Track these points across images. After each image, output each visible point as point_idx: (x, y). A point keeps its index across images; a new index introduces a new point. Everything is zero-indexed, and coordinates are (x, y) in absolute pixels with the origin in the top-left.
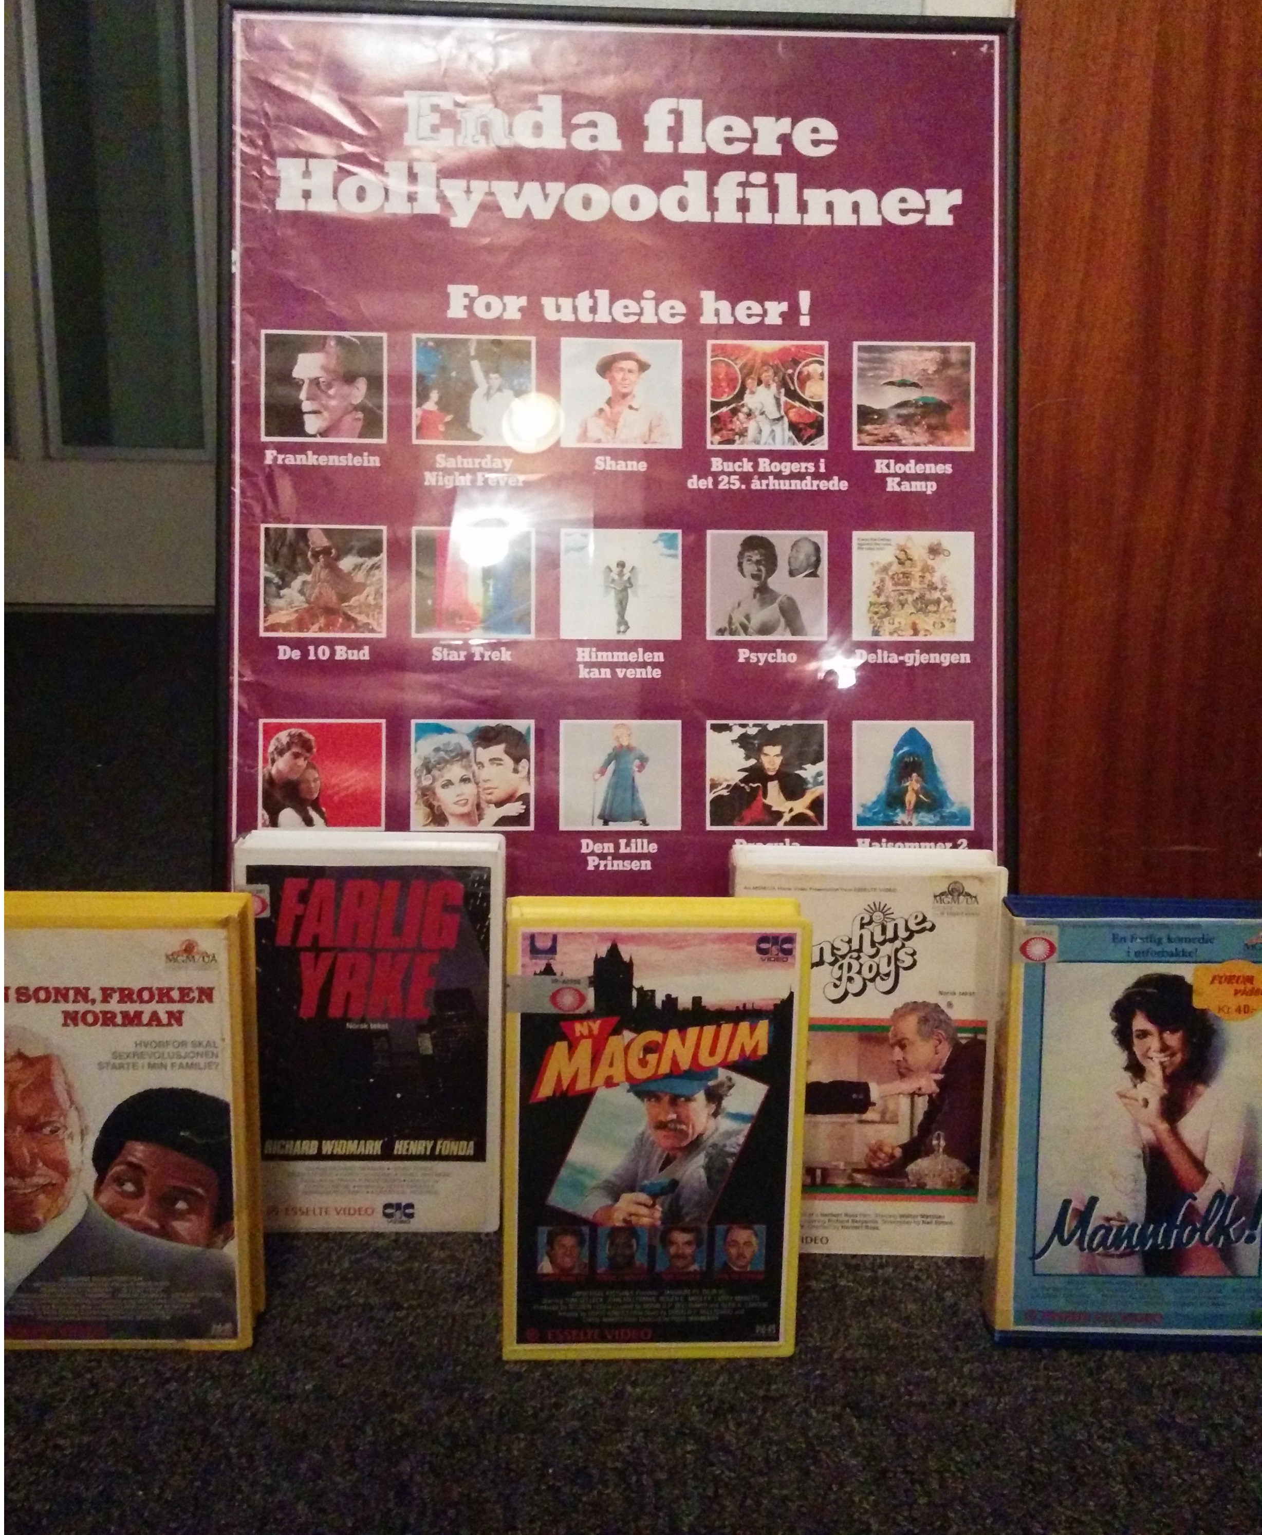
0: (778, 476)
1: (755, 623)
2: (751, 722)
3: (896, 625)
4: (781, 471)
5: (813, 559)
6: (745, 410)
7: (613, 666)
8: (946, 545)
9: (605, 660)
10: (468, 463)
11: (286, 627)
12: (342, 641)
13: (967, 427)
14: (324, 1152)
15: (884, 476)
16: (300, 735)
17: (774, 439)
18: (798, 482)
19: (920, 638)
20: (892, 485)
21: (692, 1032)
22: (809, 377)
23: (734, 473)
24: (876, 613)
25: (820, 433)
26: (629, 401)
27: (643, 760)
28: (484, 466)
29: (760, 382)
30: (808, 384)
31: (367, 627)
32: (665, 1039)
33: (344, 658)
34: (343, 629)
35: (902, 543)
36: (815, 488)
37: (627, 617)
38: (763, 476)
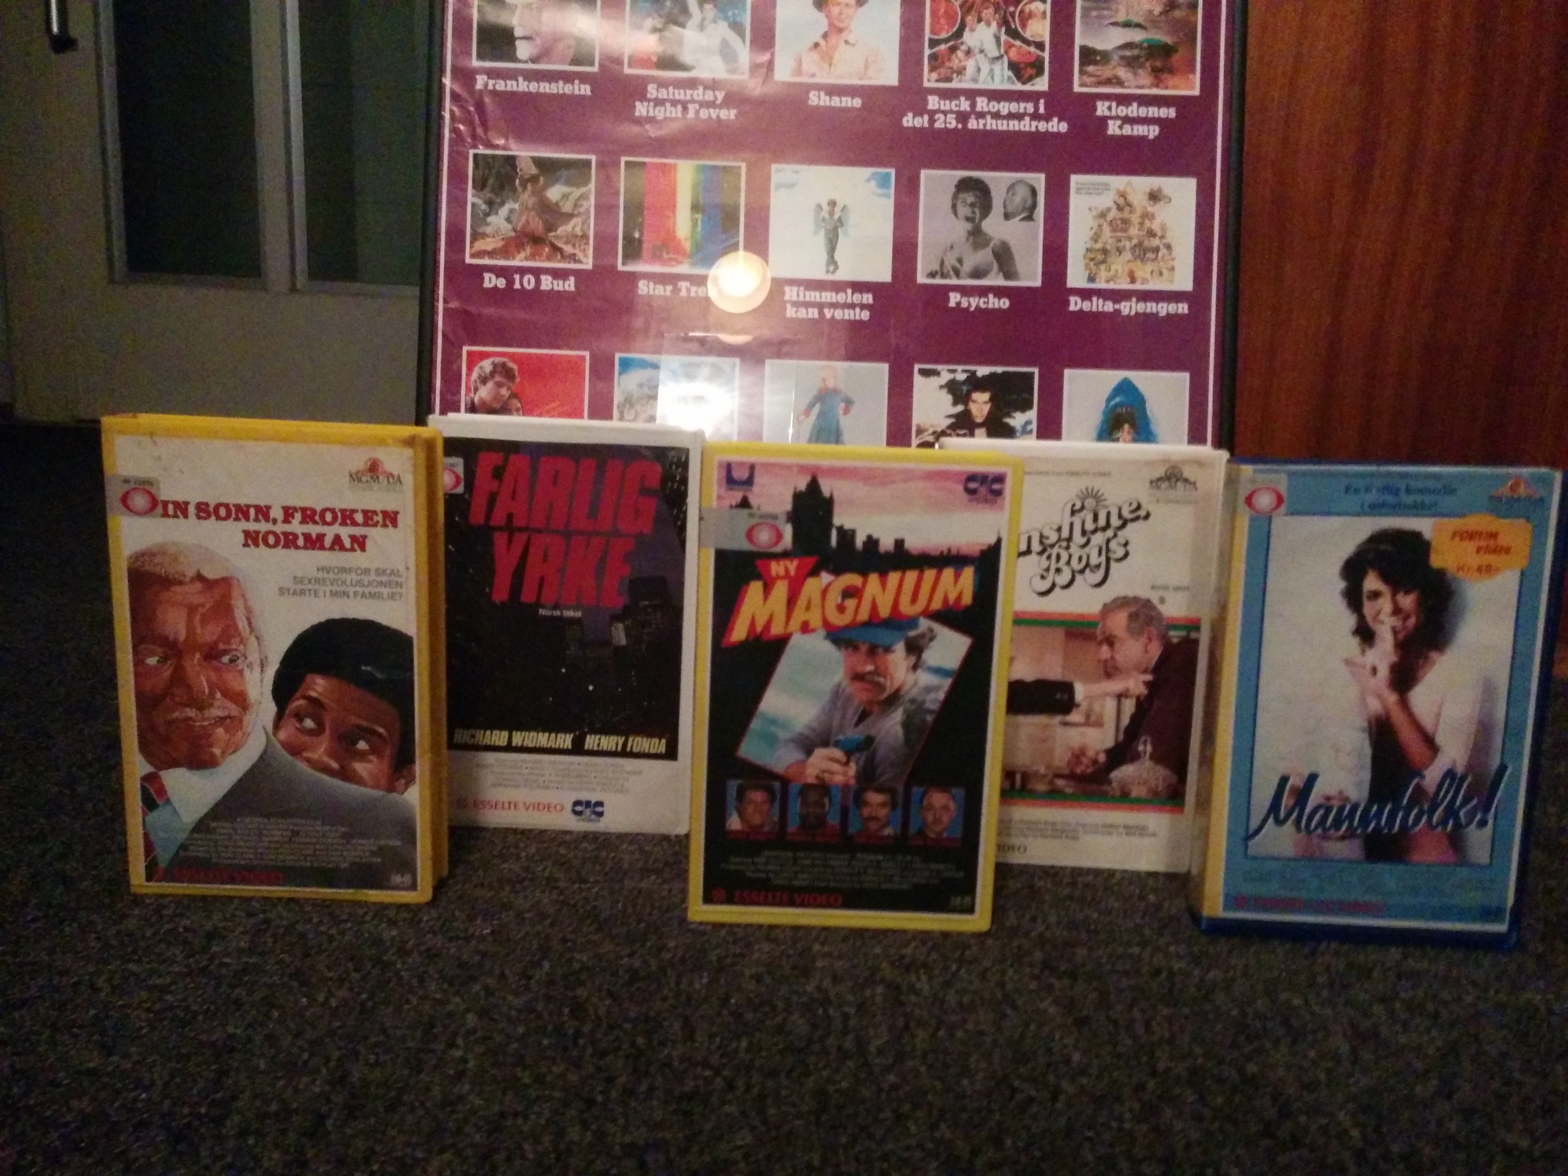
0: (997, 116)
1: (967, 267)
2: (960, 368)
3: (1112, 272)
4: (999, 111)
5: (1029, 202)
6: (964, 47)
7: (821, 306)
8: (1166, 191)
9: (813, 299)
10: (680, 94)
11: (491, 254)
12: (547, 271)
13: (1193, 71)
14: (514, 744)
15: (1104, 120)
16: (504, 365)
17: (992, 78)
18: (1016, 122)
19: (1138, 286)
20: (1113, 129)
21: (894, 577)
22: (1031, 15)
23: (951, 112)
24: (1092, 259)
25: (1040, 72)
26: (844, 35)
27: (849, 403)
28: (695, 97)
29: (980, 20)
30: (1030, 22)
31: (573, 258)
32: (864, 583)
33: (549, 288)
34: (549, 258)
35: (1122, 188)
36: (1033, 129)
37: (837, 256)
38: (981, 115)
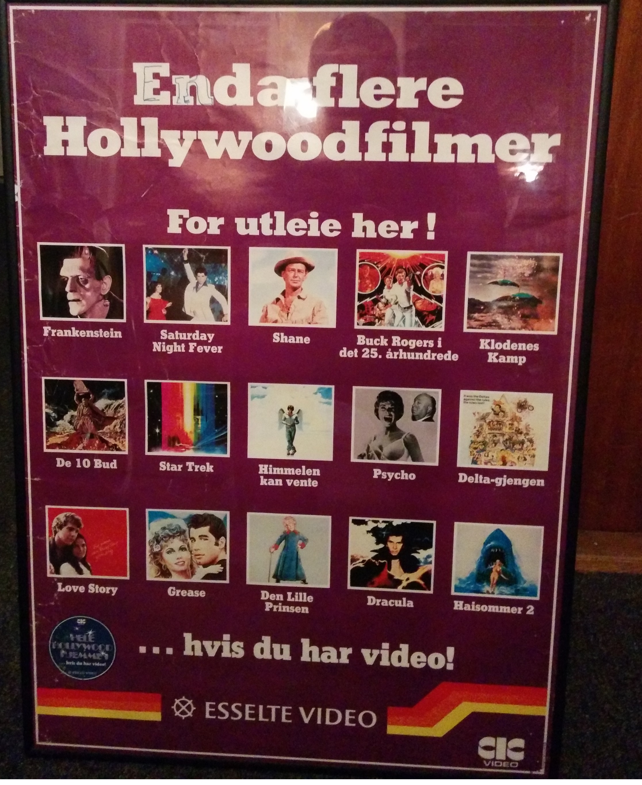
0: (407, 349)
1: (386, 451)
2: (381, 520)
3: (490, 457)
4: (408, 346)
5: (430, 408)
6: (383, 300)
7: (284, 478)
8: (530, 402)
9: (279, 473)
10: (183, 336)
11: (60, 446)
12: (100, 456)
13: (553, 317)
15: (486, 352)
16: (72, 517)
17: (404, 322)
18: (421, 354)
19: (507, 467)
20: (492, 358)
22: (432, 277)
23: (374, 346)
24: (475, 448)
25: (439, 318)
26: (298, 293)
27: (305, 541)
28: (194, 338)
29: (395, 281)
30: (432, 282)
31: (115, 447)
33: (100, 467)
34: (99, 448)
35: (497, 400)
36: (433, 359)
37: (295, 444)
38: (396, 349)
